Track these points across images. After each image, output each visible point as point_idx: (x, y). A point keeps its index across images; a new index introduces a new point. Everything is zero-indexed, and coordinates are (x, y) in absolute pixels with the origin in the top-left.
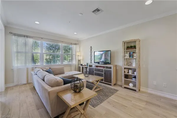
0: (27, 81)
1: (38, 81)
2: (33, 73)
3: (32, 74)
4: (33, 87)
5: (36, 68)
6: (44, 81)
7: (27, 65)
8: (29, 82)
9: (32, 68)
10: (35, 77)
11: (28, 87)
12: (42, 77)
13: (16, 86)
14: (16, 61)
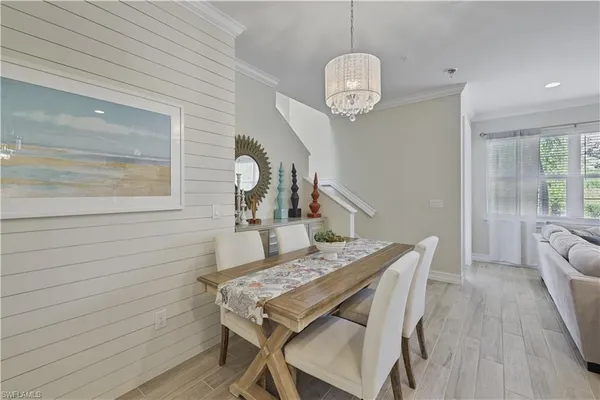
0: (523, 259)
1: (548, 258)
2: (538, 237)
3: (534, 241)
4: (539, 279)
5: (548, 223)
6: (568, 260)
7: (522, 213)
8: (529, 263)
9: (538, 223)
10: (543, 248)
11: (524, 275)
12: (561, 249)
13: (495, 263)
14: (493, 204)
